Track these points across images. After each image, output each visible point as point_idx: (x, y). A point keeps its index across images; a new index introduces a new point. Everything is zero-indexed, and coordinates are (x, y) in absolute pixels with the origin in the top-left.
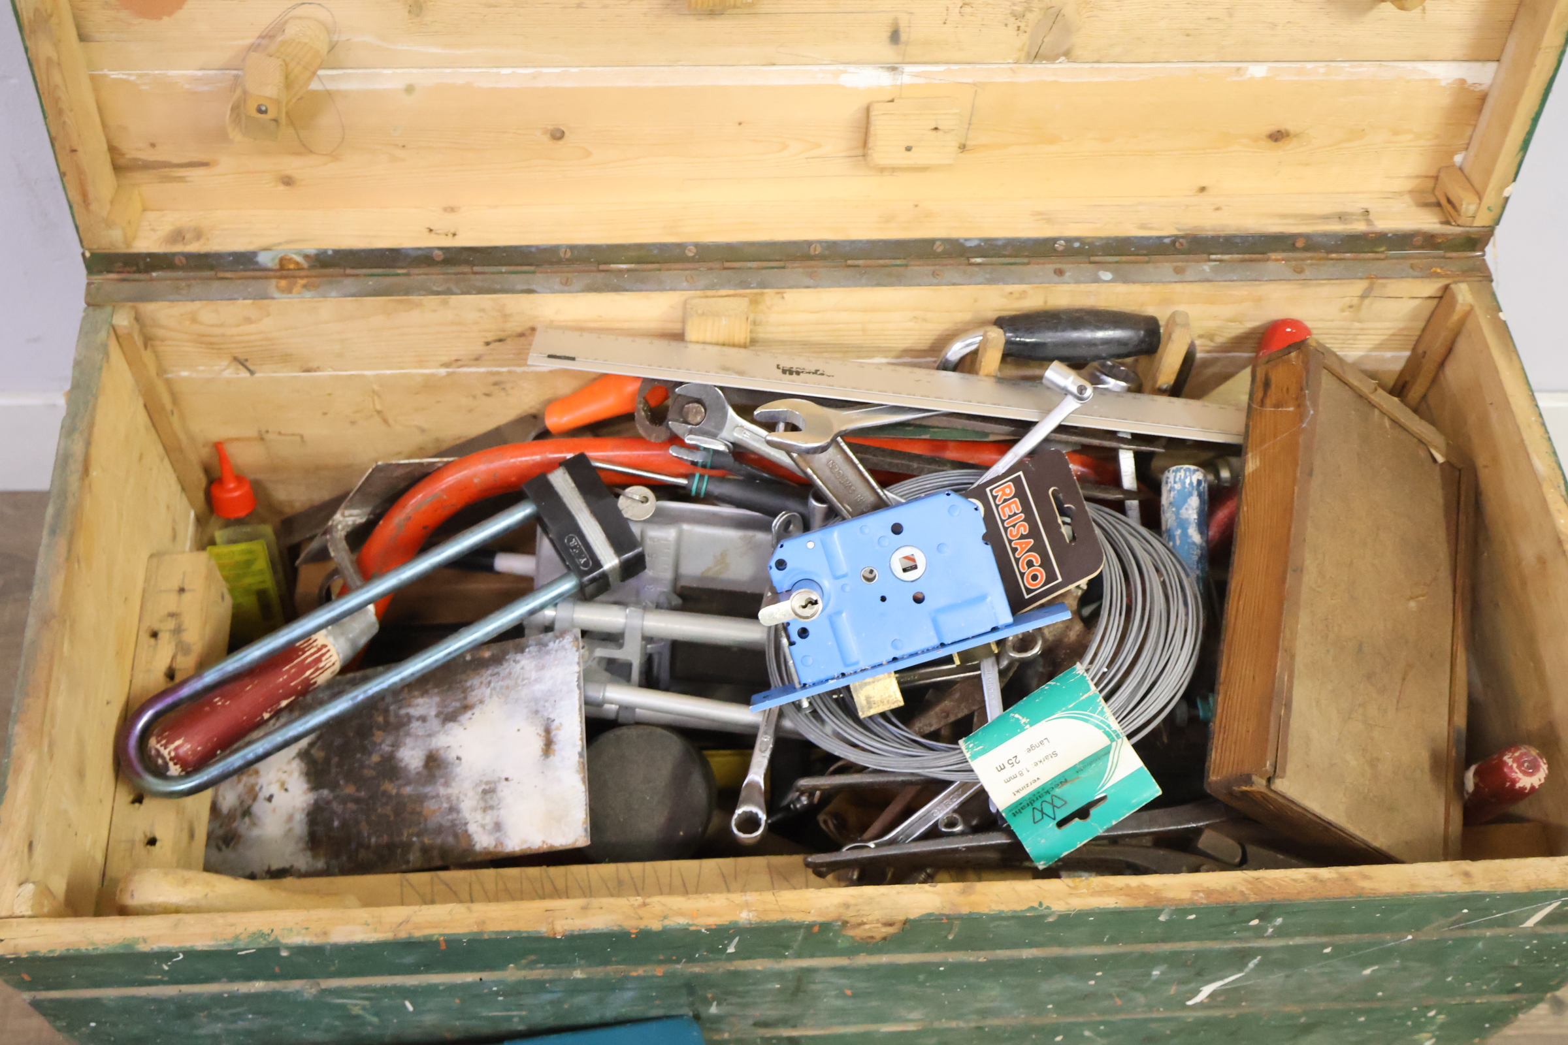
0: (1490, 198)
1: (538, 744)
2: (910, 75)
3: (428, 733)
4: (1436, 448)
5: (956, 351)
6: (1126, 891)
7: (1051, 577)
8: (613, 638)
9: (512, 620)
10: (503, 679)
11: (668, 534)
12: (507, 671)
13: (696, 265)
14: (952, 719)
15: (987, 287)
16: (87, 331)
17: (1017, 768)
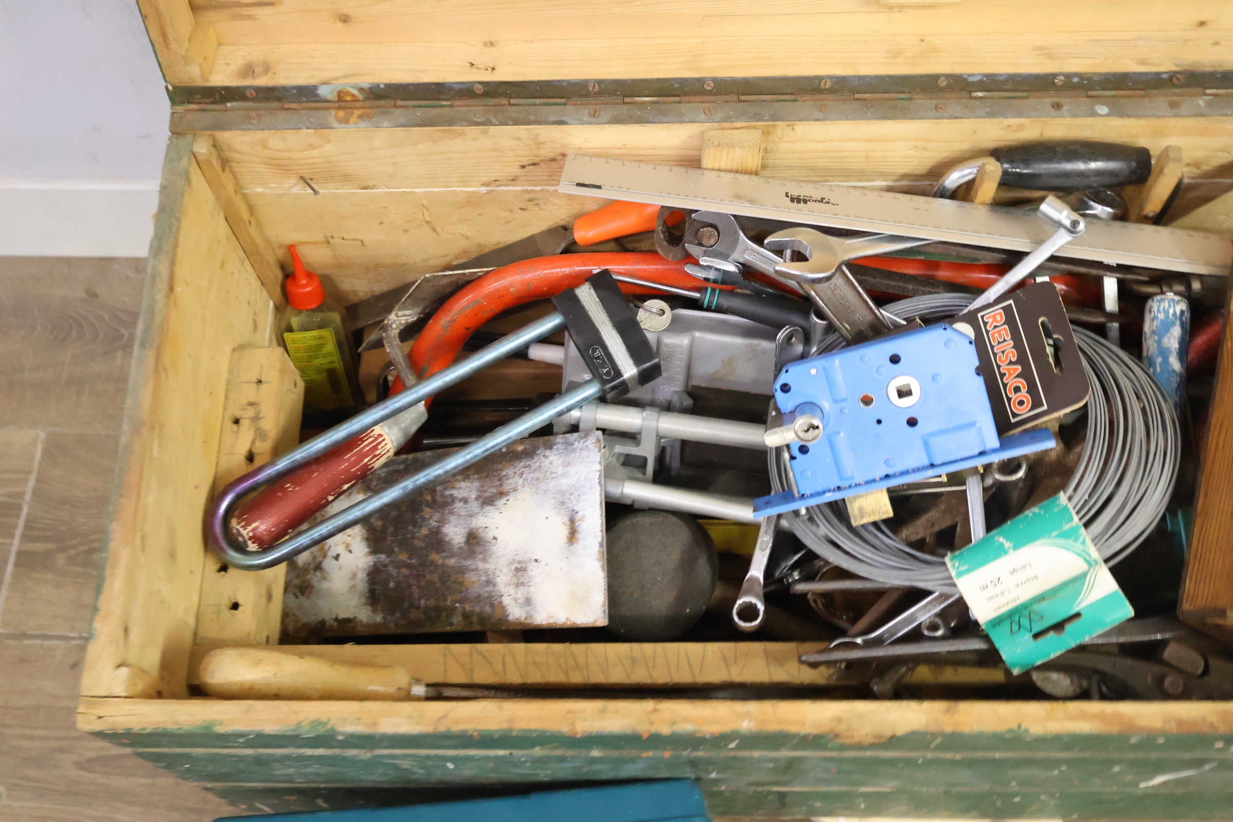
1: (564, 532)
3: (468, 513)
5: (954, 179)
6: (1101, 717)
7: (1036, 403)
8: (631, 437)
9: (543, 421)
10: (534, 471)
11: (682, 341)
12: (537, 464)
13: (714, 98)
14: (937, 528)
15: (987, 120)
16: (171, 158)
17: (999, 588)
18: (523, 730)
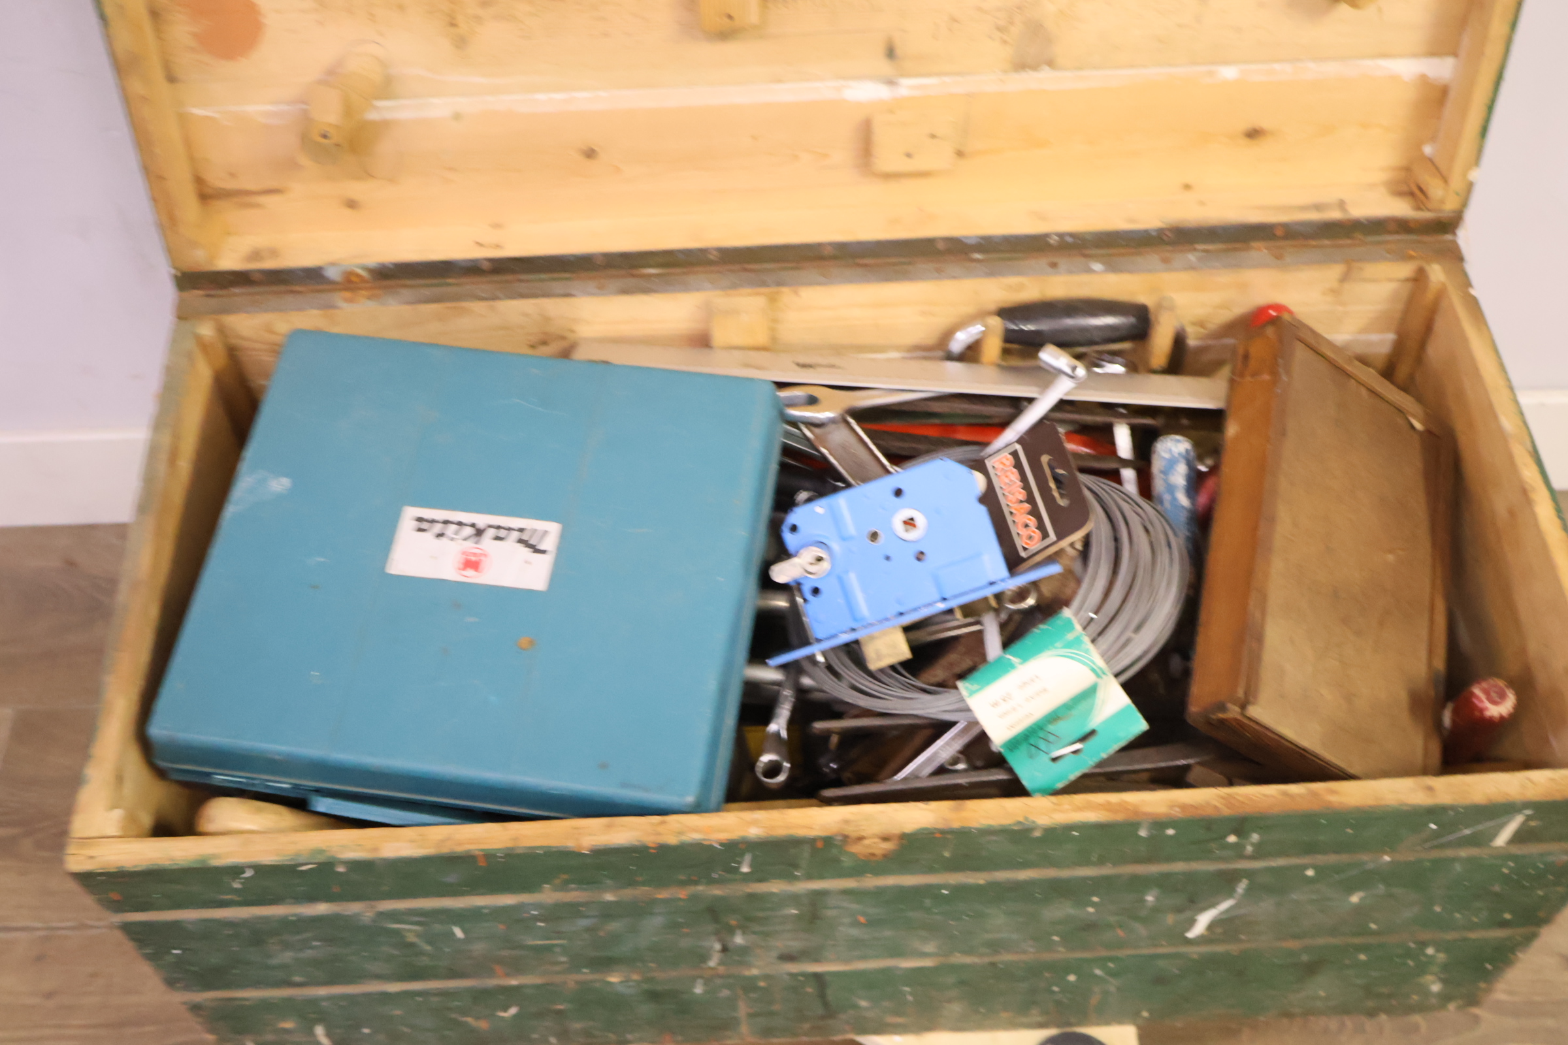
0: (1456, 183)
2: (907, 87)
4: (1414, 416)
5: (961, 340)
6: (1108, 807)
7: (1045, 535)
13: (718, 268)
15: (987, 280)
16: (175, 341)
17: (1010, 704)
18: (530, 848)
